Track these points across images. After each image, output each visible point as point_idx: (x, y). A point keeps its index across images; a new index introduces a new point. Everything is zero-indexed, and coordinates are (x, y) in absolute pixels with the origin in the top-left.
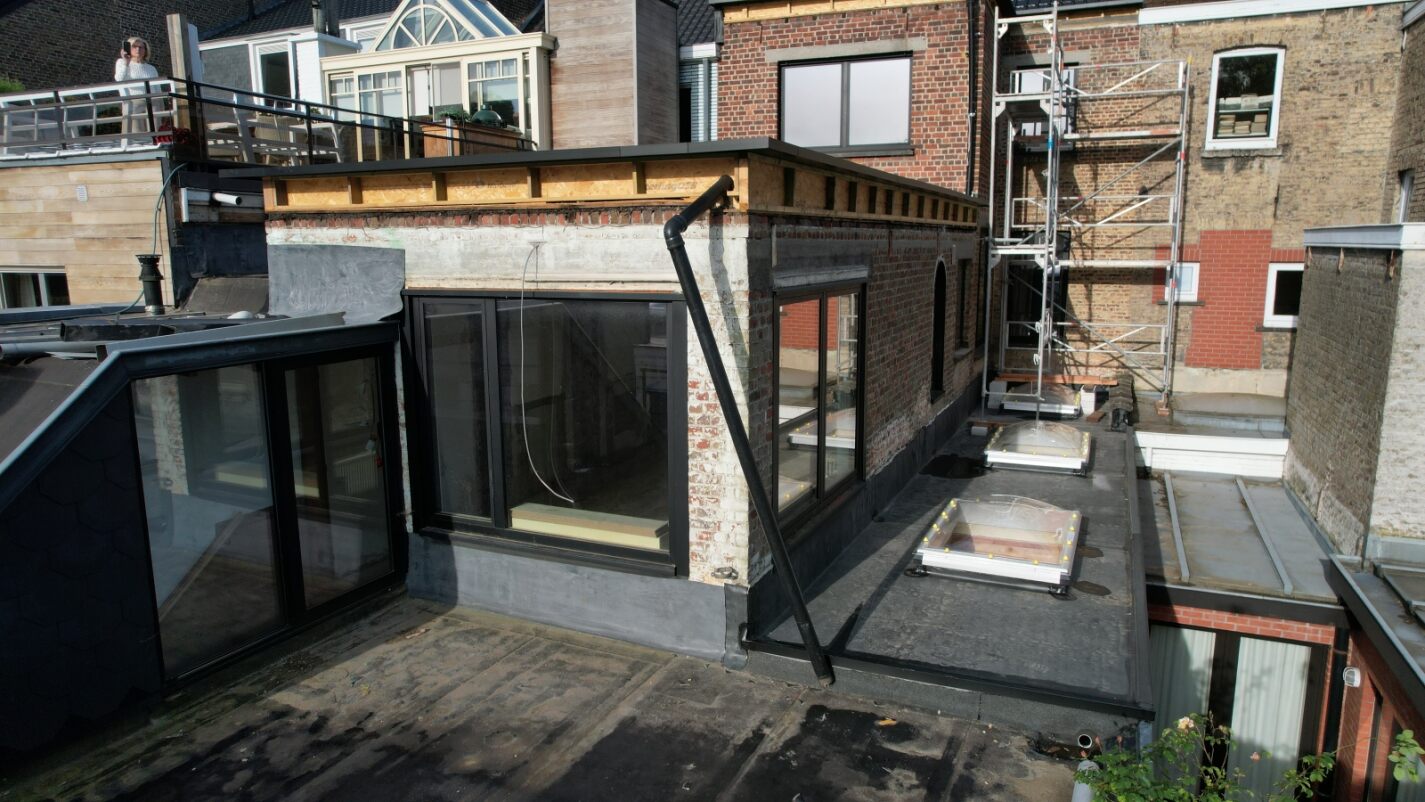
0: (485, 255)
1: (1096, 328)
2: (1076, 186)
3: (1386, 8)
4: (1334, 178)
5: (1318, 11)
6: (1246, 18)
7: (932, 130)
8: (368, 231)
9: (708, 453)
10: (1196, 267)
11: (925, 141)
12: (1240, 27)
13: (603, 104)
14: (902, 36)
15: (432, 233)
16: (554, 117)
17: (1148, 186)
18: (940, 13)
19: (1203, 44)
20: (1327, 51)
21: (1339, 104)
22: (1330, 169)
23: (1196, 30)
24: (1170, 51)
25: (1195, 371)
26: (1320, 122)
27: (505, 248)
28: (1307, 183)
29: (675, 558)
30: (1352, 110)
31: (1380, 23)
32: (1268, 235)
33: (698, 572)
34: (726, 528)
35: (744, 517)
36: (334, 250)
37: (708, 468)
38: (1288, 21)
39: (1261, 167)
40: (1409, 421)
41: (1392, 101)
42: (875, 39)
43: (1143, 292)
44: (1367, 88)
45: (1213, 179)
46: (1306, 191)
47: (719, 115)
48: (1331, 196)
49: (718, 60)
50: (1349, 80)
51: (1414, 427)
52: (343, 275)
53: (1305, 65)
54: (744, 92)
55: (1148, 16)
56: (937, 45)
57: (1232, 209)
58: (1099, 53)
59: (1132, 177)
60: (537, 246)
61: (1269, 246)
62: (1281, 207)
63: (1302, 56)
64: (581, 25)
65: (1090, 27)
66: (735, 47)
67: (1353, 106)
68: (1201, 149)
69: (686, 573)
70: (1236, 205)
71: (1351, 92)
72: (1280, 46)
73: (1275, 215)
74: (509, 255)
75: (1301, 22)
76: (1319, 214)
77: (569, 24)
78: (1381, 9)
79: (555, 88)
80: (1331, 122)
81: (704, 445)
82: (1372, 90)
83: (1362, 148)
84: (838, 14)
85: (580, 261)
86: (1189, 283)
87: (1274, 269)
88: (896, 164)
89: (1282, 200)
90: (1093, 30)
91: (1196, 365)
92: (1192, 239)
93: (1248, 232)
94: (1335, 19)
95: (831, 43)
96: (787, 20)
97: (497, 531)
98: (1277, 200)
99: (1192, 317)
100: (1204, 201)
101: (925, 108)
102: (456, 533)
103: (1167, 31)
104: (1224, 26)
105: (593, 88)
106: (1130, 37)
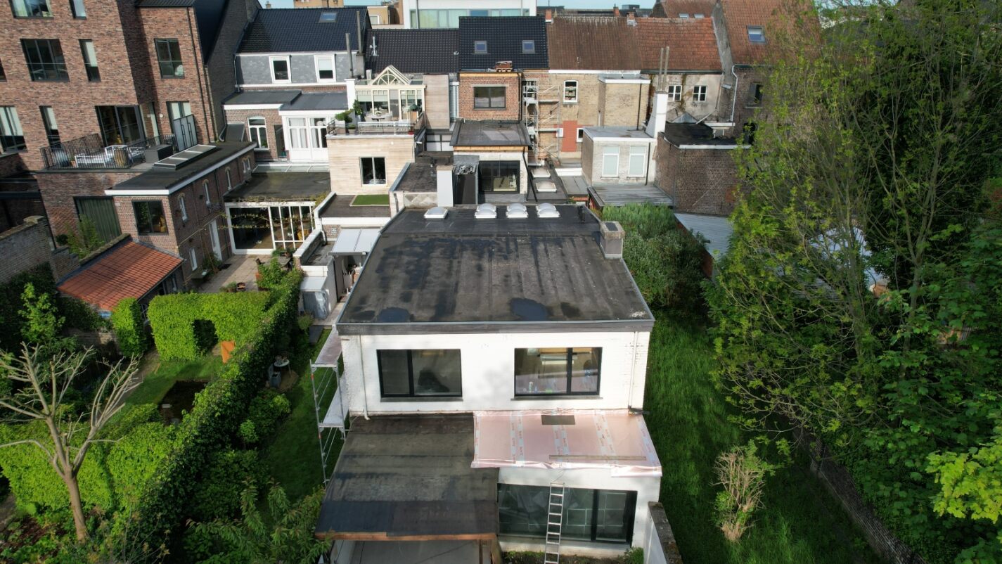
0: (493, 156)
1: (542, 144)
4: (588, 109)
5: (583, 74)
6: (569, 73)
7: (511, 105)
10: (563, 129)
11: (509, 107)
12: (568, 75)
13: (440, 101)
14: (503, 83)
15: (484, 153)
16: (427, 104)
17: (552, 111)
18: (512, 79)
19: (562, 79)
20: (585, 83)
21: (589, 94)
23: (561, 75)
24: (555, 80)
26: (585, 97)
28: (583, 110)
29: (518, 191)
30: (591, 95)
31: (594, 78)
32: (576, 122)
33: (521, 192)
34: (525, 187)
37: (523, 180)
38: (578, 75)
39: (575, 107)
41: (597, 94)
42: (497, 83)
43: (552, 135)
44: (593, 92)
45: (565, 109)
46: (583, 112)
47: (459, 99)
48: (588, 114)
49: (459, 85)
50: (590, 89)
51: (596, 166)
53: (582, 85)
54: (465, 93)
55: (551, 71)
56: (511, 86)
58: (540, 79)
59: (549, 108)
60: (500, 155)
61: (577, 125)
62: (579, 115)
63: (581, 83)
64: (433, 83)
65: (538, 73)
66: (463, 82)
68: (563, 102)
70: (570, 115)
71: (590, 92)
72: (576, 80)
73: (578, 118)
74: (496, 156)
75: (581, 75)
76: (586, 117)
77: (431, 82)
78: (594, 75)
79: (426, 97)
80: (587, 97)
81: (522, 177)
83: (593, 103)
84: (488, 77)
85: (506, 157)
86: (561, 133)
87: (578, 129)
88: (503, 112)
90: (540, 73)
91: (564, 152)
92: (561, 124)
93: (572, 121)
94: (587, 76)
95: (487, 83)
96: (476, 77)
97: (492, 192)
98: (578, 113)
99: (562, 141)
100: (564, 114)
101: (509, 99)
102: (485, 193)
103: (553, 75)
104: (566, 75)
105: (437, 97)
106: (546, 76)
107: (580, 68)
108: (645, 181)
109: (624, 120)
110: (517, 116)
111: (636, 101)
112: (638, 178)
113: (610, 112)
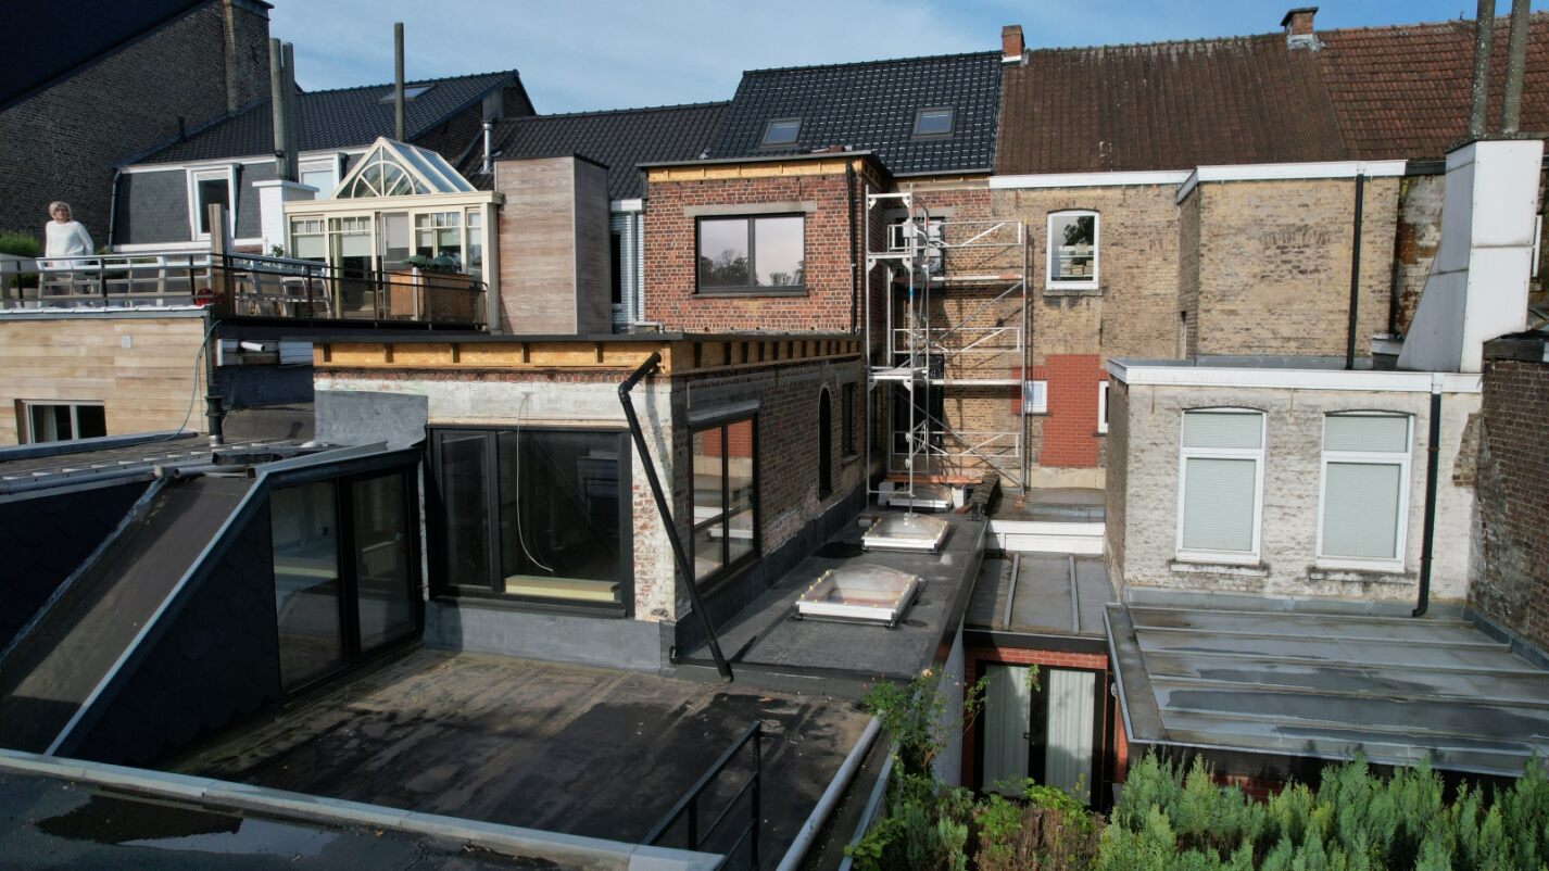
0: (489, 400)
1: (966, 436)
2: (946, 318)
3: (1165, 187)
4: (1140, 314)
5: (1121, 186)
6: (1069, 188)
7: (823, 276)
8: (399, 382)
9: (647, 533)
10: (1044, 384)
11: (817, 285)
12: (1065, 194)
13: (546, 252)
14: (796, 200)
15: (450, 385)
16: (503, 262)
17: (1003, 318)
18: (826, 183)
19: (1038, 206)
20: (1128, 216)
21: (1140, 257)
22: (1137, 308)
23: (1033, 195)
24: (1015, 210)
25: (1048, 470)
26: (1128, 270)
27: (504, 397)
28: (1122, 318)
29: (625, 605)
30: (1149, 262)
31: (1162, 198)
32: (1096, 358)
33: (641, 613)
34: (659, 582)
35: (671, 574)
36: (371, 395)
37: (647, 542)
38: (1099, 192)
39: (1088, 304)
40: (1141, 503)
41: (1176, 257)
42: (775, 201)
43: (1002, 406)
44: (1158, 246)
45: (1051, 314)
46: (1122, 325)
47: (645, 258)
48: (1140, 328)
49: (644, 212)
50: (1145, 239)
51: (1145, 507)
52: (378, 414)
53: (1113, 226)
54: (666, 241)
55: (996, 182)
56: (825, 208)
57: (1069, 338)
58: (960, 209)
59: (990, 311)
60: (527, 395)
61: (1097, 368)
62: (1105, 336)
63: (1110, 219)
64: (526, 186)
65: (952, 189)
66: (658, 202)
67: (1149, 259)
68: (1043, 288)
69: (633, 615)
70: (1072, 334)
71: (1147, 248)
72: (1095, 210)
73: (1101, 343)
74: (507, 401)
75: (1109, 193)
76: (1132, 342)
77: (516, 184)
78: (1162, 188)
79: (503, 236)
80: (1135, 271)
81: (644, 527)
82: (1161, 247)
83: (1158, 291)
84: (744, 179)
85: (558, 406)
86: (1039, 398)
87: (1103, 386)
88: (795, 303)
89: (1104, 331)
90: (955, 191)
91: (1048, 465)
92: (1039, 361)
93: (1082, 356)
94: (1131, 192)
95: (739, 203)
96: (702, 182)
97: (496, 596)
98: (1101, 330)
99: (1043, 425)
100: (1047, 331)
101: (817, 258)
102: (462, 599)
103: (1012, 195)
104: (1054, 193)
105: (536, 238)
106: (984, 198)
107: (1105, 167)
108: (1412, 595)
109: (1285, 331)
110: (846, 319)
111: (1341, 252)
112: (1369, 578)
113: (1223, 297)
